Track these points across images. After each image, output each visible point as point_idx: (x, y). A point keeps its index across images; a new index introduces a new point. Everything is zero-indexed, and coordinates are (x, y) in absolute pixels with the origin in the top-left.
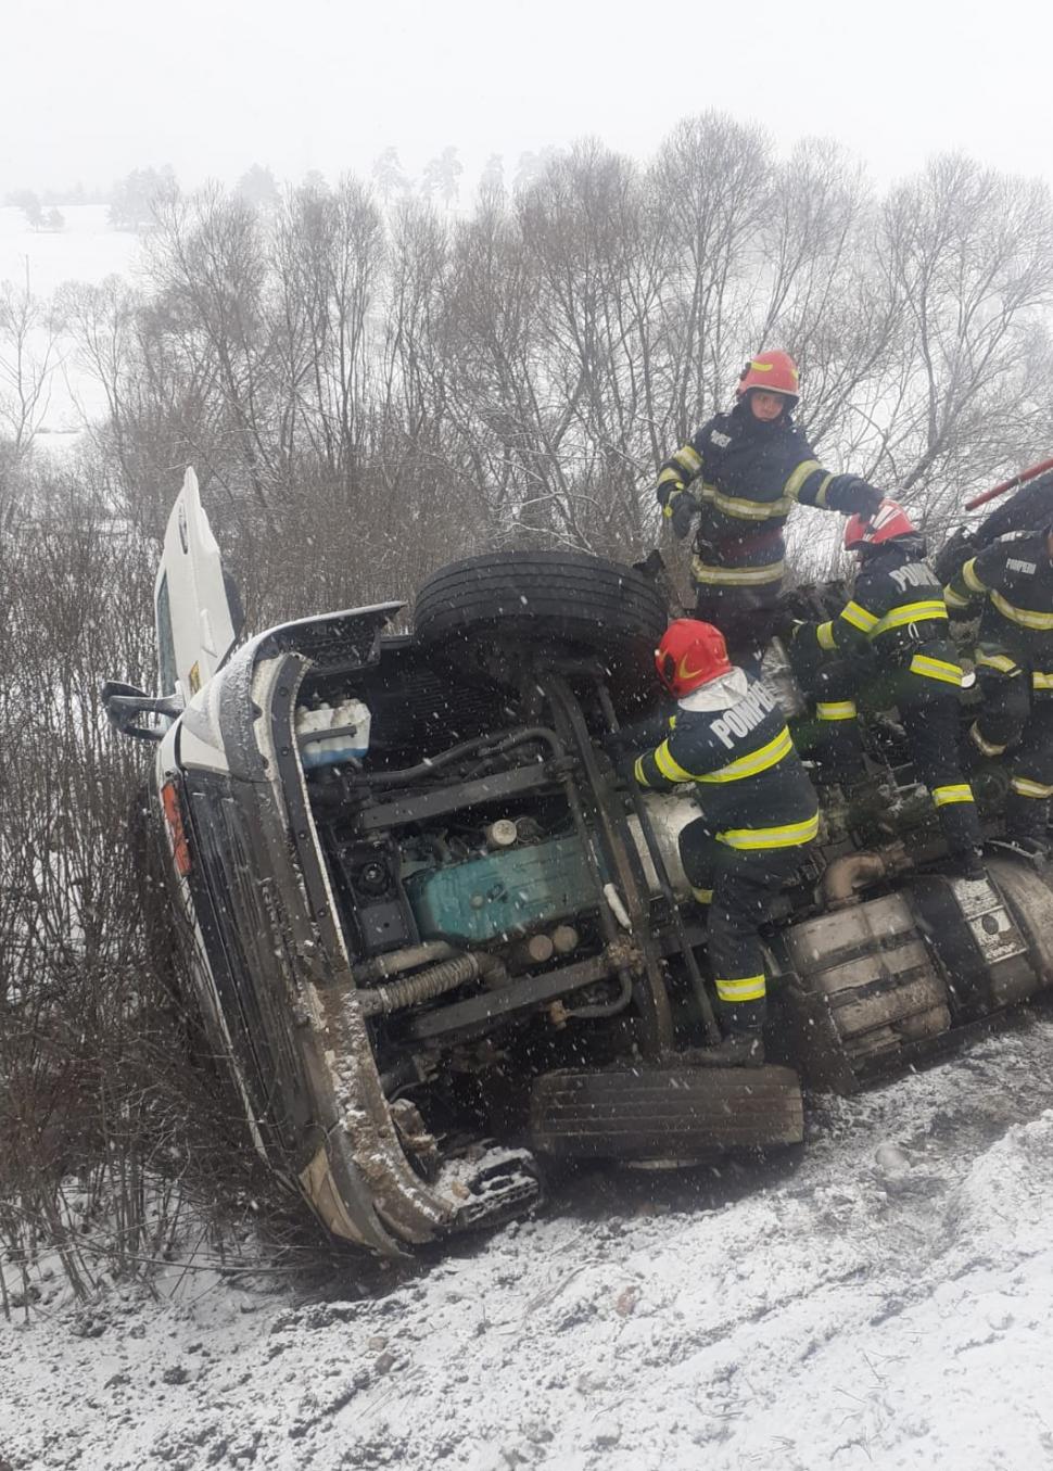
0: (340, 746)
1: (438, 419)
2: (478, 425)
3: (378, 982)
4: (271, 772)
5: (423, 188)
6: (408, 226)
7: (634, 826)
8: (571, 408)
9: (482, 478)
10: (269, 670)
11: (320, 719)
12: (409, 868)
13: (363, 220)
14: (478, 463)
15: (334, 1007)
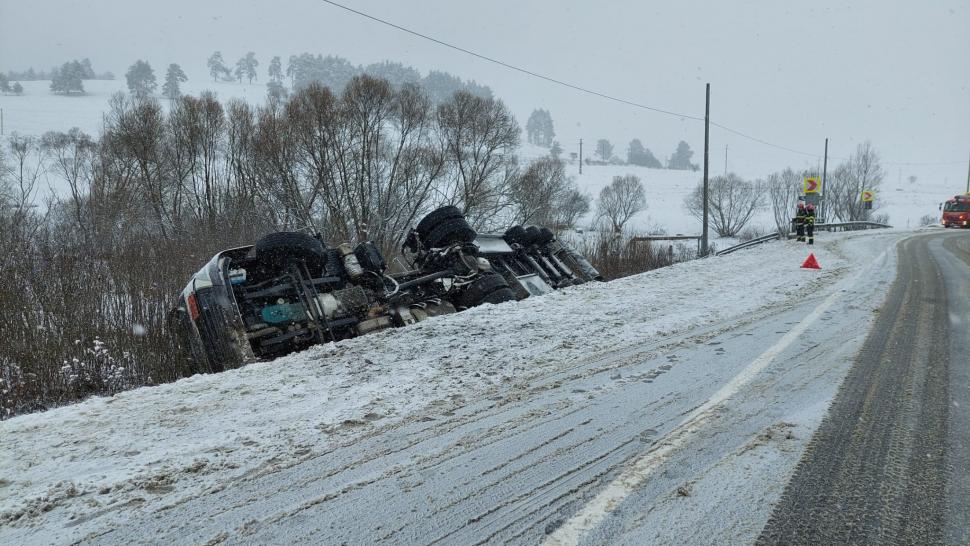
0: (239, 278)
1: (253, 196)
2: (272, 199)
3: (251, 331)
4: (224, 283)
5: (236, 73)
6: (235, 111)
7: (315, 300)
8: (316, 192)
9: (275, 221)
10: (222, 261)
11: (234, 272)
12: (257, 310)
13: (213, 108)
14: (272, 214)
15: (241, 336)
